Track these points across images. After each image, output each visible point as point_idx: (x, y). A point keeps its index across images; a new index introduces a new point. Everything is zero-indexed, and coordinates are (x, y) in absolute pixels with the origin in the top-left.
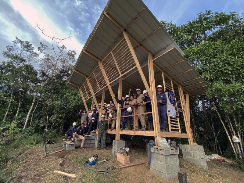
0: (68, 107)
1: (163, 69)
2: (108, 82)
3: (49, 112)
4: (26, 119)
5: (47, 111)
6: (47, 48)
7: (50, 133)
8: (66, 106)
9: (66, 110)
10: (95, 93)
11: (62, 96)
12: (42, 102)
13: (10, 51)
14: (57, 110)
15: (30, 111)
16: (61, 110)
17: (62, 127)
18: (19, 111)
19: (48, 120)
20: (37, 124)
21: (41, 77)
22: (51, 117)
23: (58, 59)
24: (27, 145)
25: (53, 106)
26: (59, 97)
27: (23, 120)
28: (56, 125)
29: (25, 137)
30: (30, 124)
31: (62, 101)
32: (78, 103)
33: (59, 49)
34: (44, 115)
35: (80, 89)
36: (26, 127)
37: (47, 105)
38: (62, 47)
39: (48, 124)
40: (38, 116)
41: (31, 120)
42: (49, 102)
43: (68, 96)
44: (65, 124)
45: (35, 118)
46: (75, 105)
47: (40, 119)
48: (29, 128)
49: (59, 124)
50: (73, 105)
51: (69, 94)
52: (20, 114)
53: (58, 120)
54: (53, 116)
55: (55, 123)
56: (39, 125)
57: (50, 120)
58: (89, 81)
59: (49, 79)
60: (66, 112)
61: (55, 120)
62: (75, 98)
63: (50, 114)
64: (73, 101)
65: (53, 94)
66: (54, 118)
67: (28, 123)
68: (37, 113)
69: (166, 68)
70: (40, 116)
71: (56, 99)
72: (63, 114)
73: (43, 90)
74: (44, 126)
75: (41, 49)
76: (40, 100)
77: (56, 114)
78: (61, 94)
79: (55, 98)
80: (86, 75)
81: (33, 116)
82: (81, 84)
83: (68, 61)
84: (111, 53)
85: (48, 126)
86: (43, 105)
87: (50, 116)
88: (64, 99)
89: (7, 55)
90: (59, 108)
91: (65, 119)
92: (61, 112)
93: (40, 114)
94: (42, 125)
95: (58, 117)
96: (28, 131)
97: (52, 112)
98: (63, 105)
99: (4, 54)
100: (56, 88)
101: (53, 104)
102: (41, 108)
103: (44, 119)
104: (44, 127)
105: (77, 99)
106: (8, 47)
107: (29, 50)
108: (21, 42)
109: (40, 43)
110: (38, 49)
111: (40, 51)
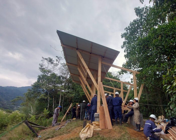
6: (61, 58)
13: (42, 67)
45: (64, 107)
75: (58, 60)
99: (40, 69)
106: (40, 64)
107: (52, 63)
108: (46, 59)
109: (57, 57)
110: (56, 61)
111: (57, 62)
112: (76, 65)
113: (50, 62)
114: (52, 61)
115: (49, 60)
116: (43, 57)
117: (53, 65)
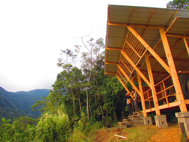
0: (114, 94)
1: (183, 34)
2: (134, 65)
3: (101, 102)
4: (87, 111)
5: (98, 101)
6: (80, 47)
7: (107, 120)
8: (111, 93)
9: (113, 97)
10: (129, 76)
11: (105, 85)
12: (92, 95)
13: (60, 61)
14: (106, 99)
15: (87, 104)
16: (109, 98)
17: (115, 113)
18: (81, 106)
19: (102, 109)
20: (96, 114)
21: (85, 74)
22: (104, 106)
23: (91, 53)
24: (95, 129)
25: (101, 96)
26: (103, 87)
27: (85, 112)
28: (109, 112)
29: (91, 124)
30: (90, 114)
31: (107, 90)
32: (120, 88)
33: (89, 43)
34: (98, 106)
35: (117, 75)
36: (89, 117)
37: (97, 96)
38: (90, 41)
39: (103, 113)
40: (94, 107)
41: (91, 111)
42: (98, 93)
43: (110, 84)
44: (116, 110)
45: (92, 109)
46: (118, 91)
47: (96, 109)
48: (92, 118)
49: (112, 111)
50: (116, 91)
51: (111, 82)
52: (82, 108)
53: (109, 108)
54: (104, 105)
55: (108, 111)
56: (97, 115)
57: (103, 108)
58: (120, 67)
59: (91, 73)
60: (114, 99)
61: (107, 108)
62: (117, 84)
63: (102, 104)
64: (116, 87)
65: (98, 85)
66: (106, 107)
67: (89, 114)
68: (92, 104)
69: (186, 32)
70: (95, 107)
71: (102, 89)
72: (111, 101)
73: (90, 85)
74: (101, 114)
75: (77, 50)
76: (91, 94)
77: (106, 102)
78: (104, 84)
79: (100, 88)
80: (116, 63)
81: (91, 108)
82: (116, 71)
83: (99, 49)
84: (126, 42)
85: (104, 114)
86: (94, 97)
87: (102, 105)
88: (108, 88)
89: (60, 65)
90: (107, 97)
91: (115, 106)
92: (110, 100)
93: (95, 105)
94: (99, 114)
95: (108, 105)
96: (91, 119)
97: (102, 101)
98: (109, 93)
99: (58, 65)
100: (99, 78)
101: (101, 95)
102: (94, 100)
103: (99, 109)
104: (101, 116)
105: (118, 84)
106: (58, 59)
107: (71, 55)
108: (64, 52)
109: (75, 46)
110: (75, 51)
111: (77, 52)
112: (119, 48)
113: (68, 54)
114: (71, 53)
115: (67, 52)
116: (61, 50)
117: (71, 57)
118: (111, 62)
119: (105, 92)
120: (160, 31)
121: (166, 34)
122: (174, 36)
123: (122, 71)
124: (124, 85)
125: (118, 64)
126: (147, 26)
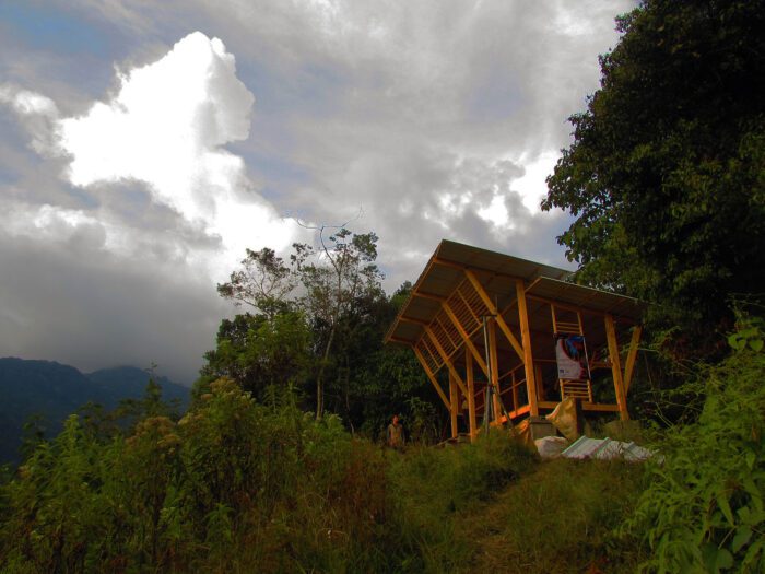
2: (466, 335)
10: (448, 355)
80: (424, 322)
82: (417, 338)
84: (457, 291)
106: (233, 274)
112: (439, 296)
113: (266, 263)
114: (274, 261)
115: (262, 258)
117: (272, 274)
118: (412, 319)
119: (373, 388)
120: (518, 287)
121: (527, 293)
122: (537, 299)
123: (435, 341)
124: (431, 375)
125: (427, 323)
126: (497, 275)
